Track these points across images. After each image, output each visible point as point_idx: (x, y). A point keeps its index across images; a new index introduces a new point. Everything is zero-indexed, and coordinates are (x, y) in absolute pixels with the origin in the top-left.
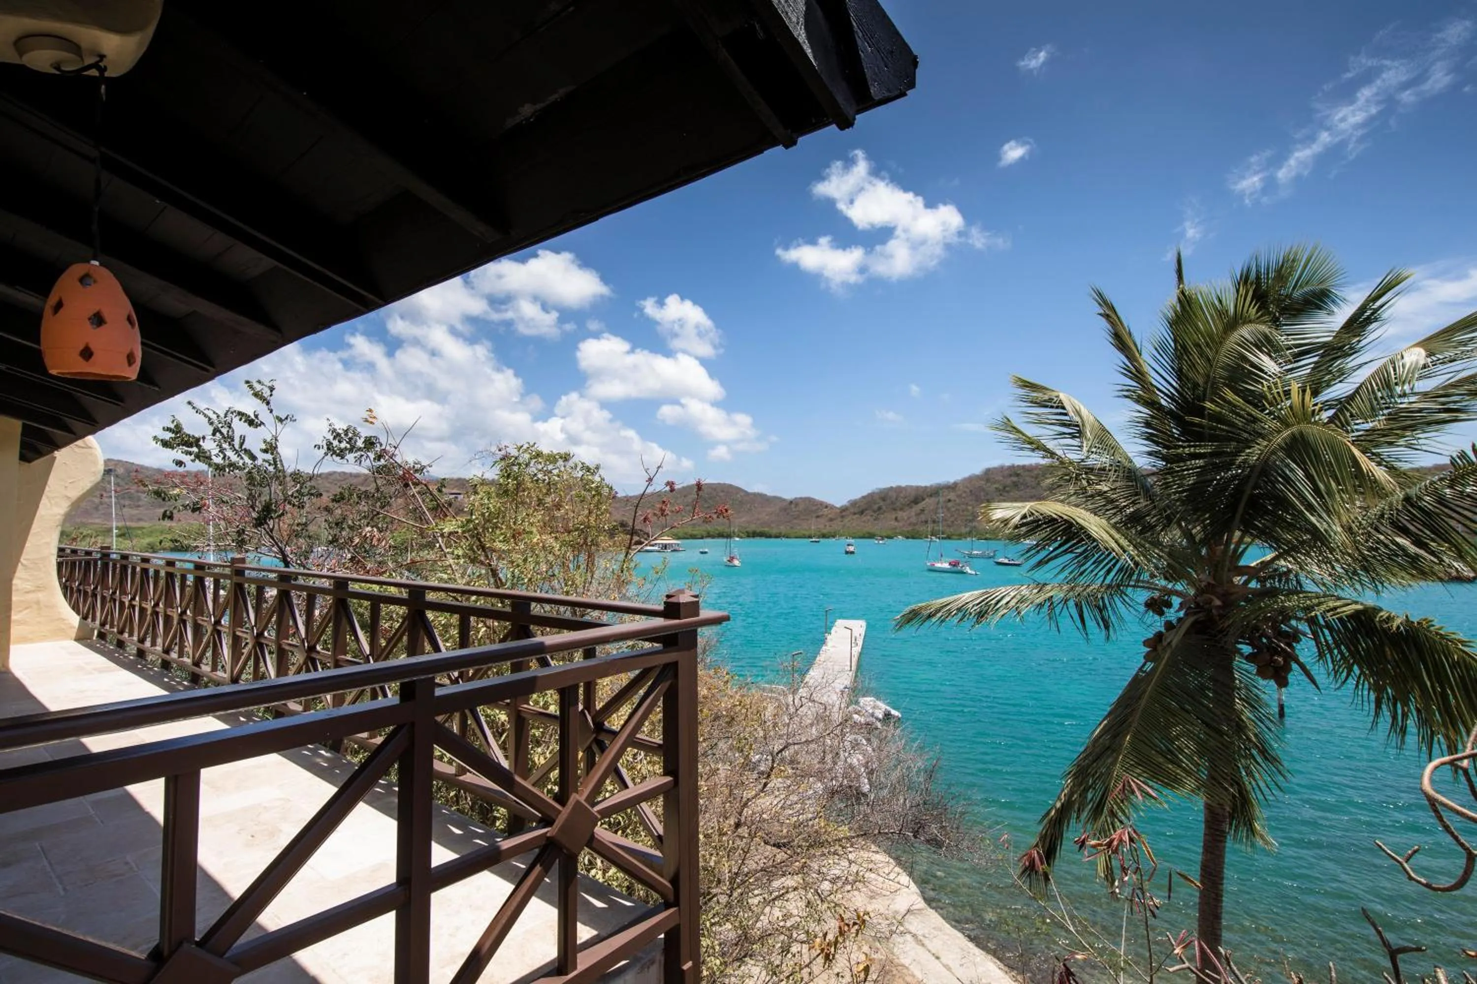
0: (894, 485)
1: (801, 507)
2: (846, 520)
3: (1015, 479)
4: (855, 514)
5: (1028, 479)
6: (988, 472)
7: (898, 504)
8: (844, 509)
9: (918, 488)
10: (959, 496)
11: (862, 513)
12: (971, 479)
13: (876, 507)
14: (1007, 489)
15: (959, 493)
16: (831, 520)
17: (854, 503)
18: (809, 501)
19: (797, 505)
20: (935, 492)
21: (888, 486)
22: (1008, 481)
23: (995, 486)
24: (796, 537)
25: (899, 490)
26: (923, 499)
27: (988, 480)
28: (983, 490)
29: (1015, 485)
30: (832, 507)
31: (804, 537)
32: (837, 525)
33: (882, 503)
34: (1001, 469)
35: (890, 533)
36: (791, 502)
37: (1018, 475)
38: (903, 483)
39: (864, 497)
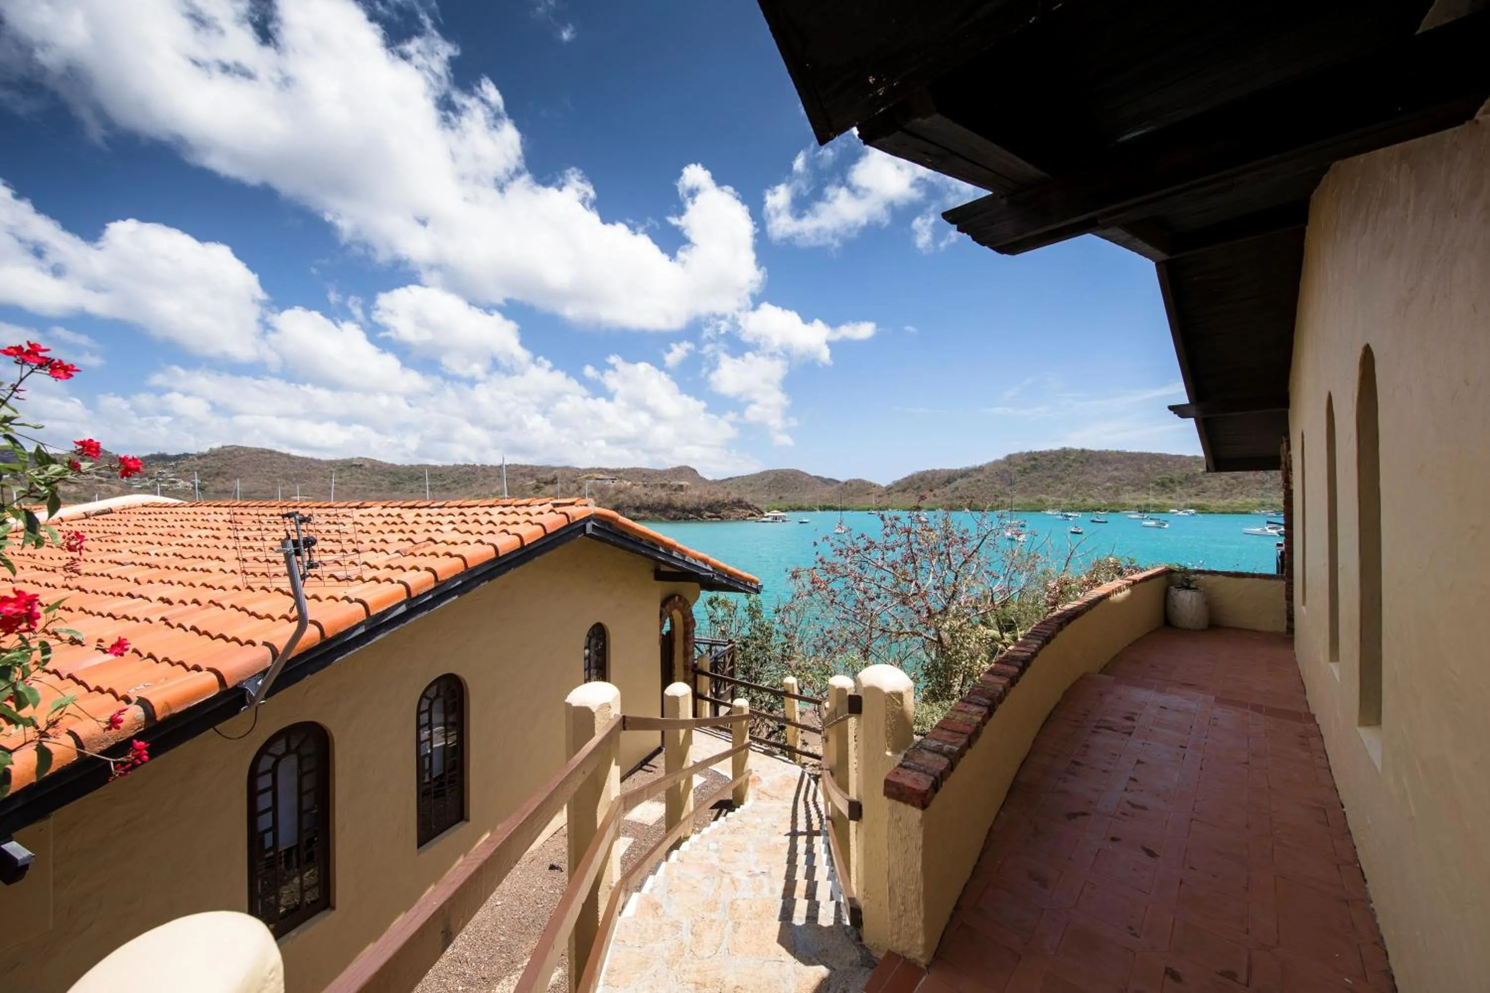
0: (929, 469)
1: (854, 487)
2: (892, 497)
3: (1033, 463)
4: (899, 491)
5: (1044, 463)
6: (1010, 457)
7: (934, 483)
8: (889, 489)
9: (949, 471)
10: (987, 477)
11: (904, 491)
12: (996, 463)
13: (916, 486)
14: (1028, 471)
15: (987, 474)
16: (880, 496)
17: (897, 484)
18: (861, 482)
19: (851, 485)
20: (965, 474)
21: (925, 469)
22: (1028, 465)
23: (1016, 468)
24: (858, 510)
25: (934, 473)
26: (955, 480)
27: (1010, 464)
28: (1007, 471)
29: (1034, 467)
30: (879, 487)
31: (863, 510)
32: (885, 501)
33: (921, 483)
34: (1021, 455)
35: (932, 506)
36: (846, 483)
37: (1035, 459)
38: (937, 468)
39: (906, 479)
